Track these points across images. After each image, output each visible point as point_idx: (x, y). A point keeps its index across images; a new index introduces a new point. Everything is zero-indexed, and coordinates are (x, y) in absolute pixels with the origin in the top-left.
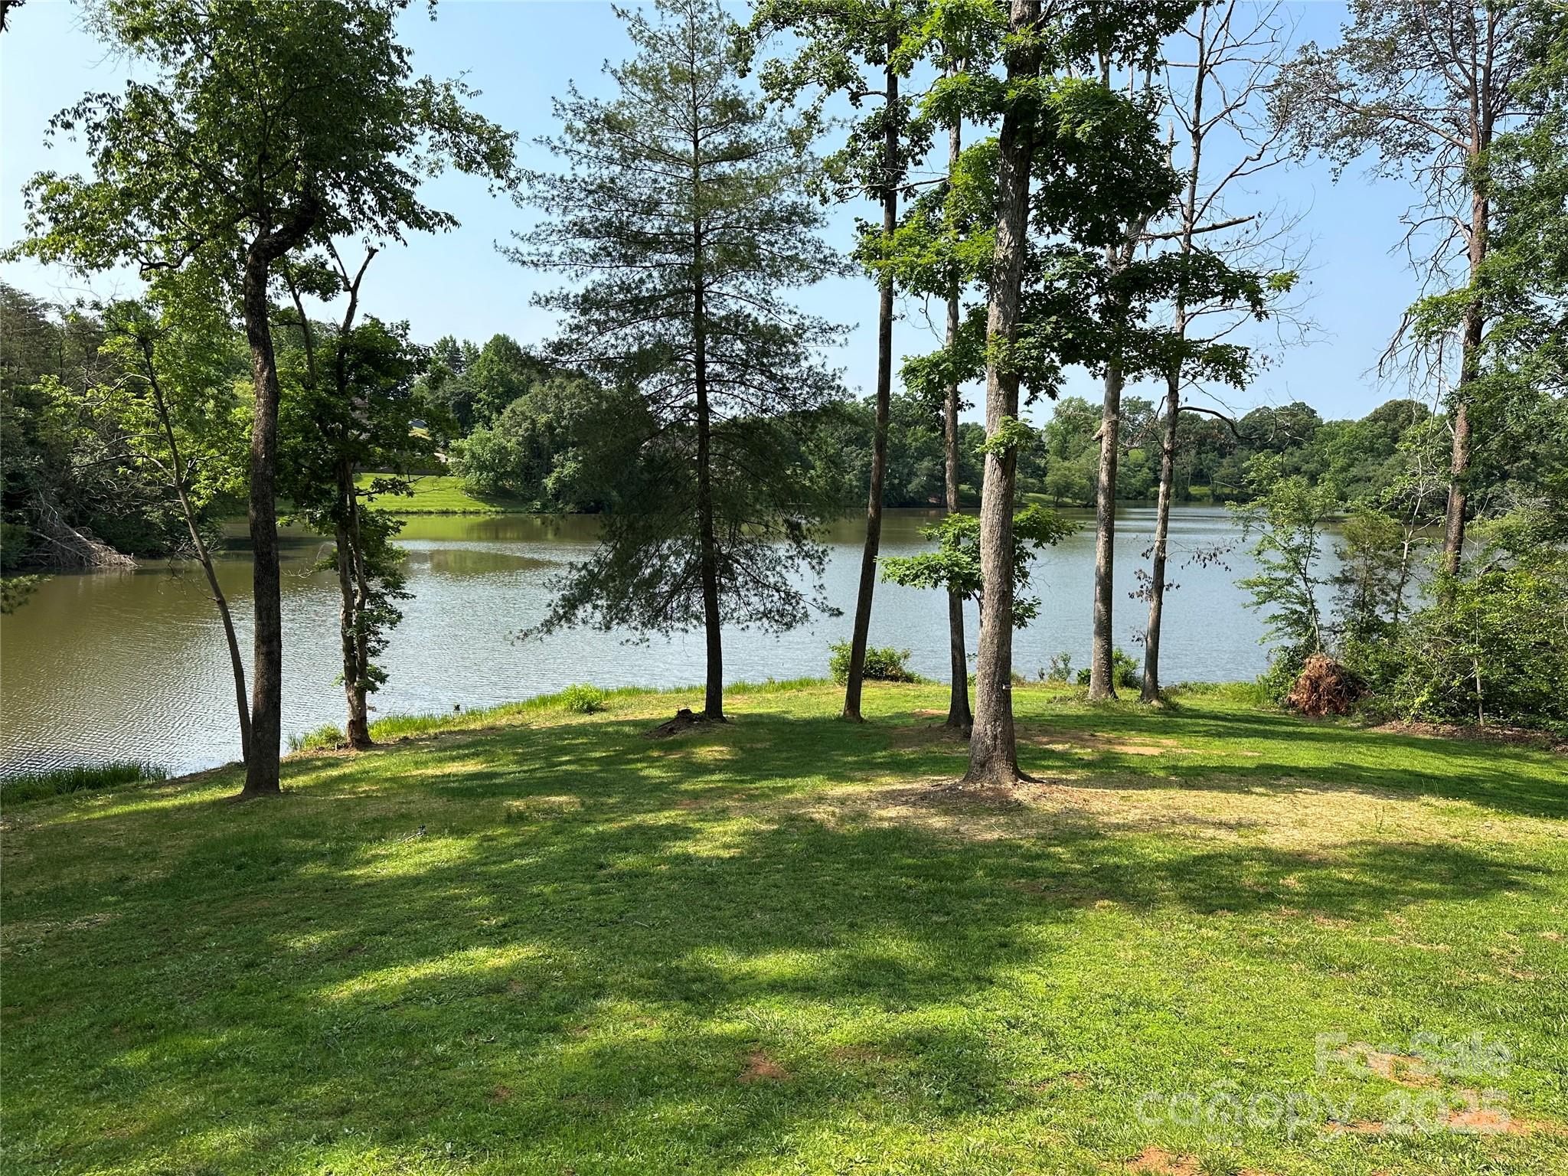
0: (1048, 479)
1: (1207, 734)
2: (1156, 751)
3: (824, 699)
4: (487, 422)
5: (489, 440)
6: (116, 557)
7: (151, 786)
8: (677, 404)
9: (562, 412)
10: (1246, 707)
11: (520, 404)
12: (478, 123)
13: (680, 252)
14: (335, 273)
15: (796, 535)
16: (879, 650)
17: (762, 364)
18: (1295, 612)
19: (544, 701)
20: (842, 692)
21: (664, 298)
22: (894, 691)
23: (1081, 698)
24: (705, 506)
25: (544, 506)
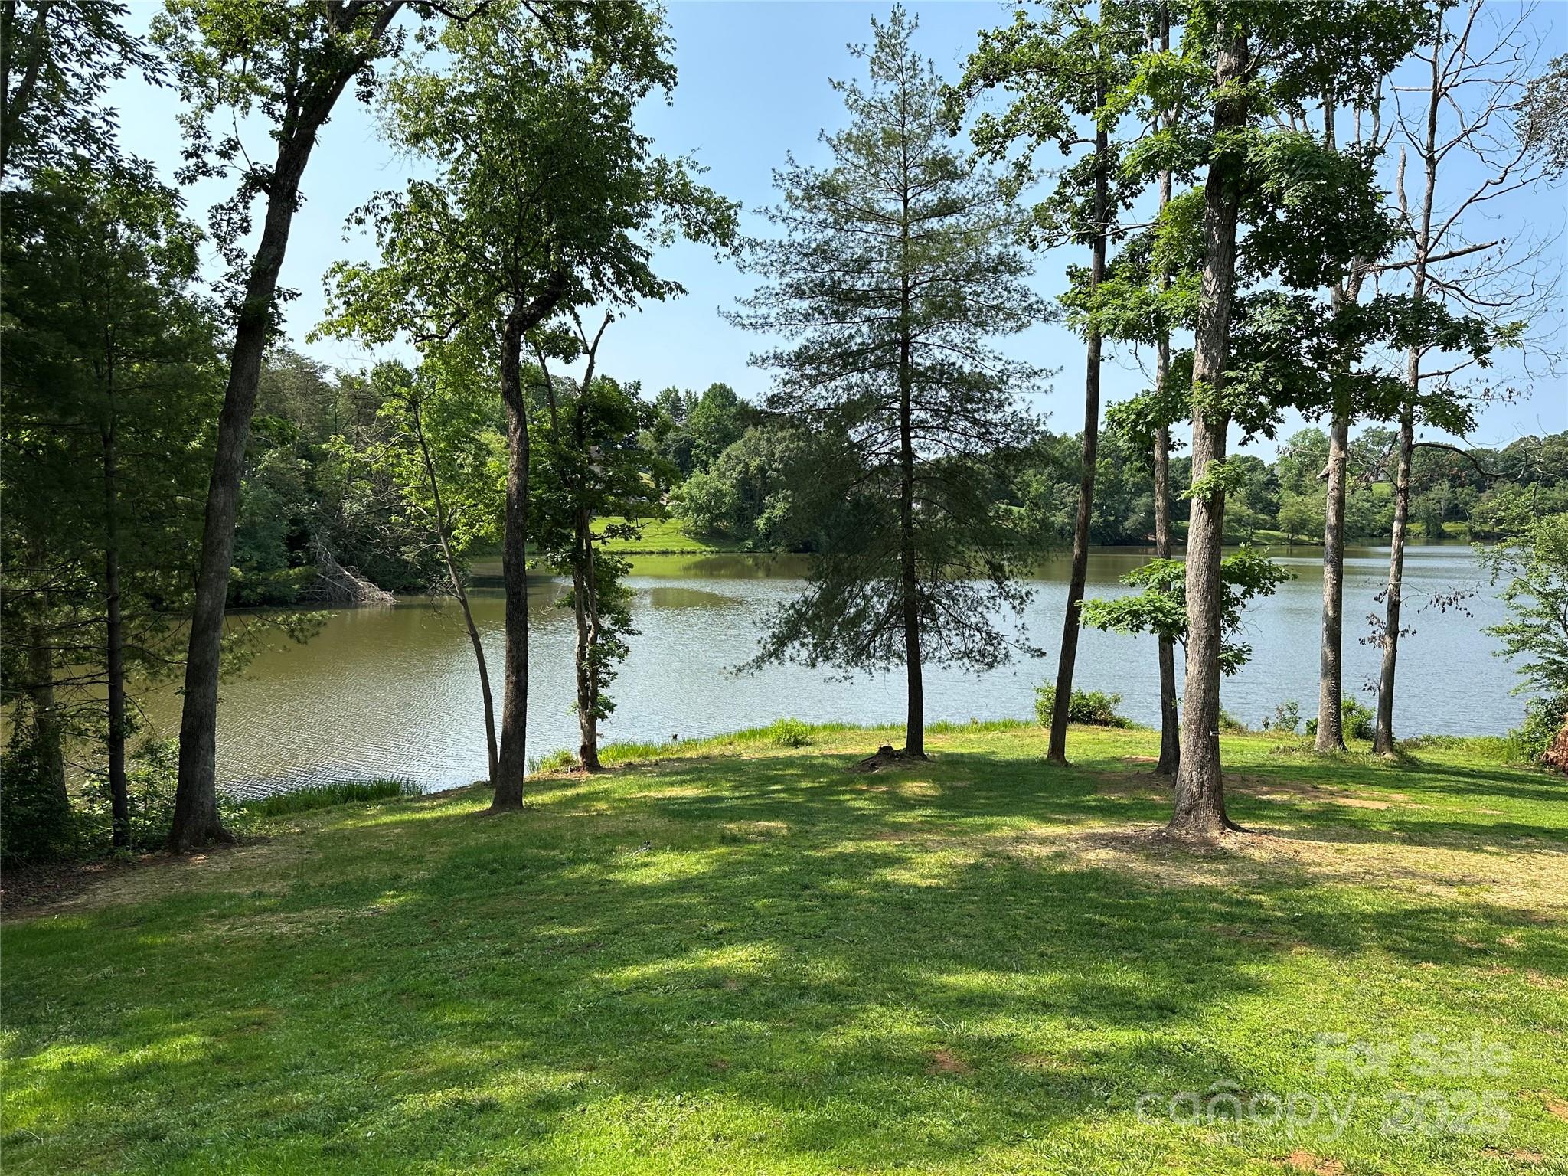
0: (1281, 516)
1: (1444, 790)
2: (1382, 806)
3: (1028, 741)
4: (705, 467)
5: (706, 483)
6: (379, 594)
7: (412, 800)
8: (882, 450)
9: (773, 454)
10: (1496, 764)
11: (735, 448)
12: (706, 195)
13: (889, 305)
14: (576, 338)
15: (997, 574)
16: (1087, 693)
17: (966, 410)
18: (1555, 662)
19: (754, 734)
20: (1046, 734)
21: (872, 351)
22: (1103, 736)
23: (1307, 749)
24: (909, 550)
25: (755, 545)
